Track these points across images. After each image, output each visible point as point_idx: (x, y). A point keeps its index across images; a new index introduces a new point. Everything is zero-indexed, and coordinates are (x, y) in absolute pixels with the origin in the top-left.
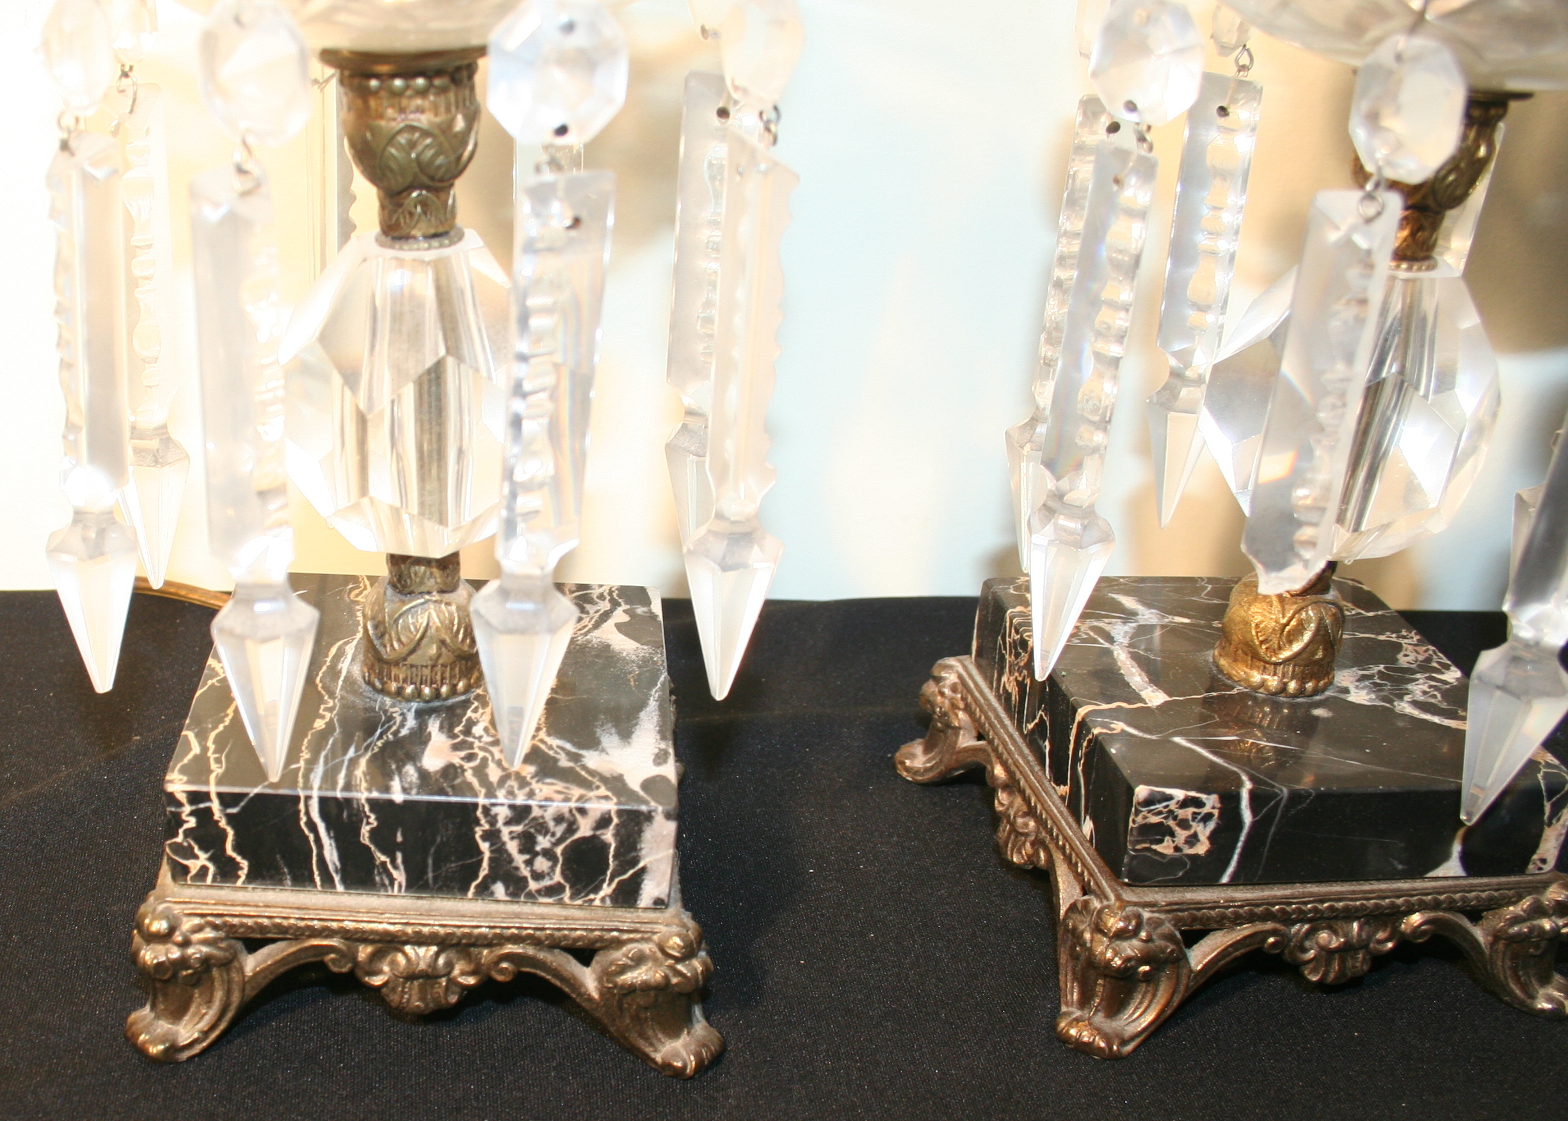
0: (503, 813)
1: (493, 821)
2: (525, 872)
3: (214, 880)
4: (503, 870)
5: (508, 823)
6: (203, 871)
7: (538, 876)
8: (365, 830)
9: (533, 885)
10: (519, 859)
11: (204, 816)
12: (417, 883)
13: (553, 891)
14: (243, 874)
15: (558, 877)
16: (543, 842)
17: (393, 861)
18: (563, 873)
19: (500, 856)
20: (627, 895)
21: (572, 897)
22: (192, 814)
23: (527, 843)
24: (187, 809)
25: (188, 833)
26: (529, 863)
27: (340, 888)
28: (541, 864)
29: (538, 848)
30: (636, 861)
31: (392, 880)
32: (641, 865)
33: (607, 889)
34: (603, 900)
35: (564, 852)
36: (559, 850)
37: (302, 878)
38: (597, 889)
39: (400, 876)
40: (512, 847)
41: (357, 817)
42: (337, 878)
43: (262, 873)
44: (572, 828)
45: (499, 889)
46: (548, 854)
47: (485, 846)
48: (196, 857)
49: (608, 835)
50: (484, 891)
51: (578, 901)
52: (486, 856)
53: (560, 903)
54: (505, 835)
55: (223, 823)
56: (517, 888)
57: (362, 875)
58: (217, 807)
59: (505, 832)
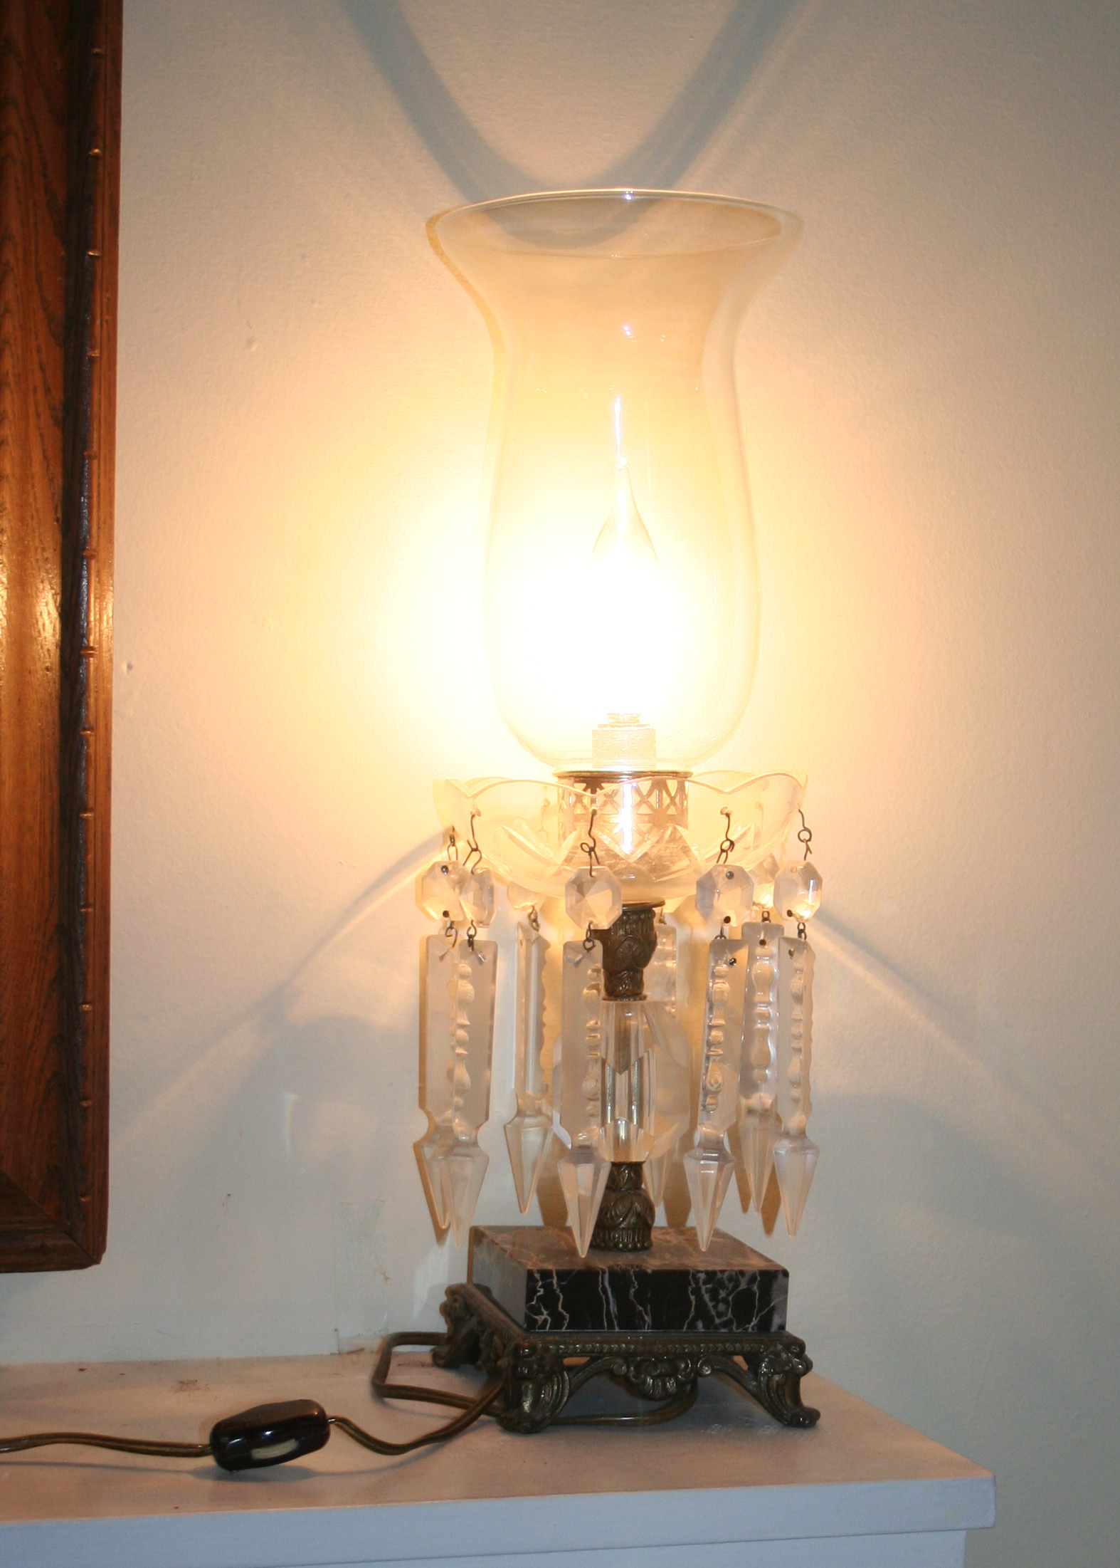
0: (702, 1275)
1: (697, 1279)
2: (713, 1313)
3: (550, 1326)
4: (703, 1313)
5: (705, 1283)
6: (546, 1320)
7: (720, 1315)
8: (632, 1291)
9: (717, 1321)
10: (710, 1304)
11: (548, 1287)
12: (658, 1324)
13: (727, 1323)
14: (566, 1323)
15: (730, 1315)
16: (723, 1294)
17: (645, 1311)
18: (732, 1311)
19: (700, 1300)
20: (765, 1325)
21: (738, 1327)
22: (542, 1286)
23: (714, 1297)
24: (540, 1283)
25: (539, 1298)
26: (715, 1306)
27: (617, 1330)
28: (721, 1307)
29: (720, 1298)
30: (770, 1302)
31: (644, 1321)
32: (772, 1306)
33: (754, 1322)
34: (753, 1328)
35: (734, 1299)
36: (730, 1297)
37: (598, 1325)
38: (750, 1323)
39: (648, 1320)
40: (707, 1297)
41: (628, 1283)
42: (616, 1324)
44: (737, 1285)
45: (700, 1324)
46: (725, 1301)
47: (693, 1298)
48: (542, 1314)
49: (755, 1288)
50: (692, 1326)
51: (740, 1330)
52: (694, 1303)
53: (731, 1330)
54: (703, 1291)
55: (558, 1291)
56: (708, 1322)
57: (629, 1320)
58: (555, 1281)
59: (703, 1288)
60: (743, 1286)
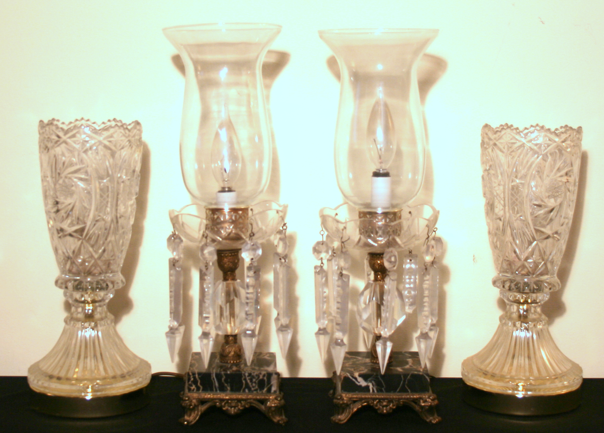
0: (247, 374)
1: (245, 376)
2: (251, 386)
3: (196, 391)
4: (247, 386)
5: (248, 376)
6: (194, 390)
7: (253, 387)
8: (223, 379)
9: (253, 389)
10: (250, 384)
11: (195, 378)
12: (232, 390)
13: (256, 390)
14: (201, 389)
15: (257, 387)
16: (254, 380)
17: (228, 385)
19: (247, 383)
20: (269, 390)
21: (260, 391)
23: (251, 380)
24: (192, 377)
25: (191, 381)
26: (252, 384)
27: (218, 391)
28: (254, 385)
30: (270, 383)
31: (227, 389)
34: (265, 391)
36: (257, 381)
37: (212, 390)
38: (264, 389)
39: (229, 388)
40: (249, 381)
41: (222, 377)
42: (218, 389)
43: (205, 390)
44: (259, 377)
45: (247, 390)
47: (244, 382)
48: (193, 386)
49: (265, 378)
50: (244, 391)
53: (257, 392)
54: (247, 379)
55: (198, 379)
56: (250, 390)
57: (222, 389)
58: (197, 376)
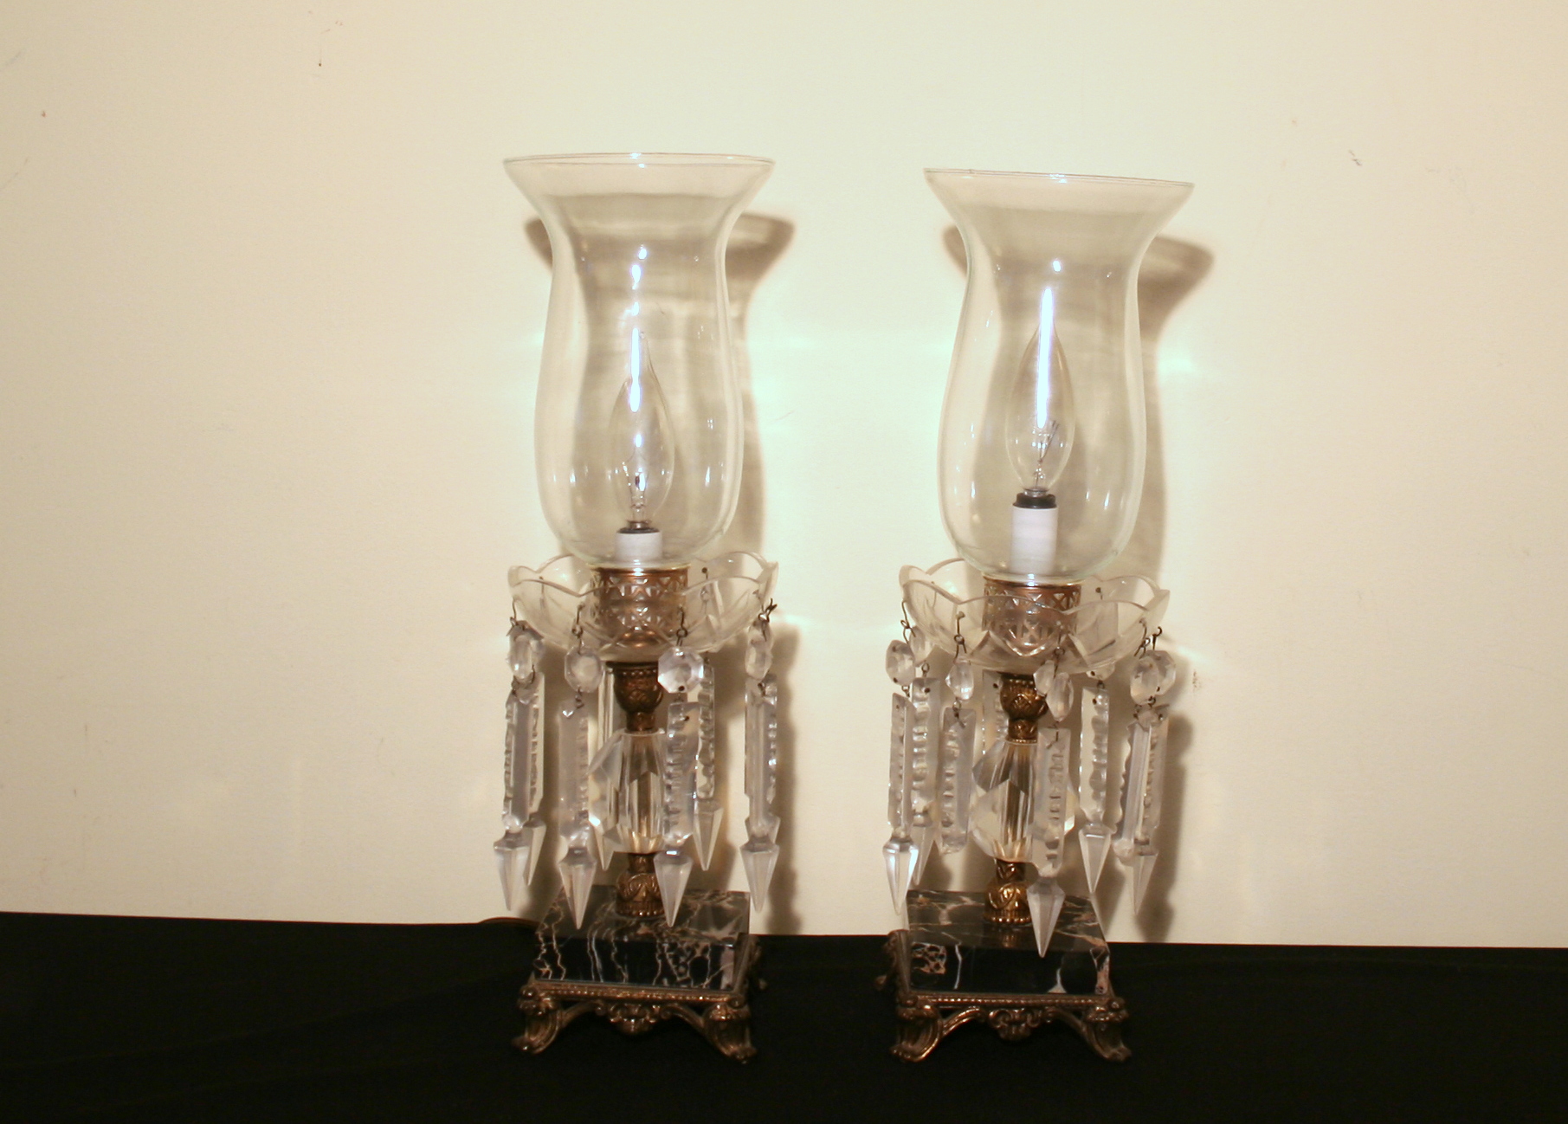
1: (663, 949)
2: (675, 973)
3: (552, 977)
4: (667, 972)
5: (669, 950)
6: (548, 973)
7: (681, 975)
8: (613, 954)
9: (679, 979)
10: (673, 967)
11: (550, 948)
12: (633, 979)
13: (687, 982)
14: (564, 975)
15: (688, 975)
16: (682, 959)
17: (623, 968)
18: (690, 973)
19: (665, 963)
20: (716, 984)
21: (695, 984)
22: (545, 947)
23: (676, 959)
24: (543, 945)
25: (544, 956)
26: (677, 969)
27: (602, 981)
28: (682, 969)
29: (680, 962)
30: (719, 967)
31: (623, 977)
32: (721, 969)
33: (708, 981)
34: (706, 986)
35: (691, 964)
36: (688, 963)
37: (587, 977)
38: (704, 981)
39: (625, 975)
40: (670, 961)
41: (610, 948)
42: (601, 976)
43: (571, 974)
44: (693, 953)
45: (665, 981)
46: (684, 964)
47: (659, 961)
48: (545, 967)
49: (708, 956)
50: (659, 982)
51: (697, 987)
52: (660, 966)
53: (689, 987)
54: (667, 956)
55: (557, 951)
56: (672, 980)
57: (611, 975)
58: (555, 944)
59: (667, 955)
60: (698, 953)
